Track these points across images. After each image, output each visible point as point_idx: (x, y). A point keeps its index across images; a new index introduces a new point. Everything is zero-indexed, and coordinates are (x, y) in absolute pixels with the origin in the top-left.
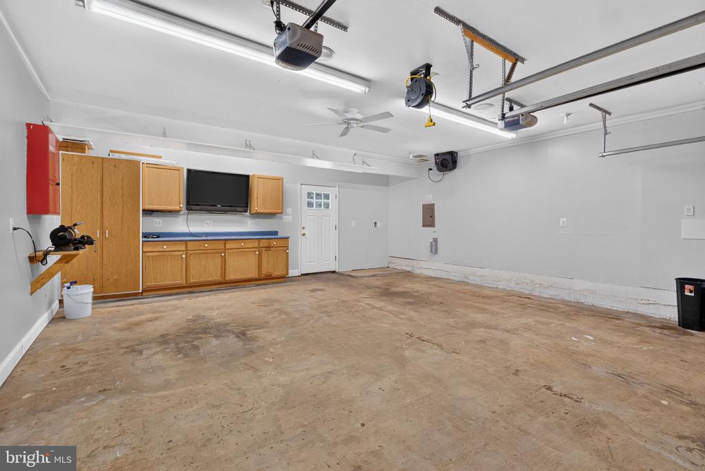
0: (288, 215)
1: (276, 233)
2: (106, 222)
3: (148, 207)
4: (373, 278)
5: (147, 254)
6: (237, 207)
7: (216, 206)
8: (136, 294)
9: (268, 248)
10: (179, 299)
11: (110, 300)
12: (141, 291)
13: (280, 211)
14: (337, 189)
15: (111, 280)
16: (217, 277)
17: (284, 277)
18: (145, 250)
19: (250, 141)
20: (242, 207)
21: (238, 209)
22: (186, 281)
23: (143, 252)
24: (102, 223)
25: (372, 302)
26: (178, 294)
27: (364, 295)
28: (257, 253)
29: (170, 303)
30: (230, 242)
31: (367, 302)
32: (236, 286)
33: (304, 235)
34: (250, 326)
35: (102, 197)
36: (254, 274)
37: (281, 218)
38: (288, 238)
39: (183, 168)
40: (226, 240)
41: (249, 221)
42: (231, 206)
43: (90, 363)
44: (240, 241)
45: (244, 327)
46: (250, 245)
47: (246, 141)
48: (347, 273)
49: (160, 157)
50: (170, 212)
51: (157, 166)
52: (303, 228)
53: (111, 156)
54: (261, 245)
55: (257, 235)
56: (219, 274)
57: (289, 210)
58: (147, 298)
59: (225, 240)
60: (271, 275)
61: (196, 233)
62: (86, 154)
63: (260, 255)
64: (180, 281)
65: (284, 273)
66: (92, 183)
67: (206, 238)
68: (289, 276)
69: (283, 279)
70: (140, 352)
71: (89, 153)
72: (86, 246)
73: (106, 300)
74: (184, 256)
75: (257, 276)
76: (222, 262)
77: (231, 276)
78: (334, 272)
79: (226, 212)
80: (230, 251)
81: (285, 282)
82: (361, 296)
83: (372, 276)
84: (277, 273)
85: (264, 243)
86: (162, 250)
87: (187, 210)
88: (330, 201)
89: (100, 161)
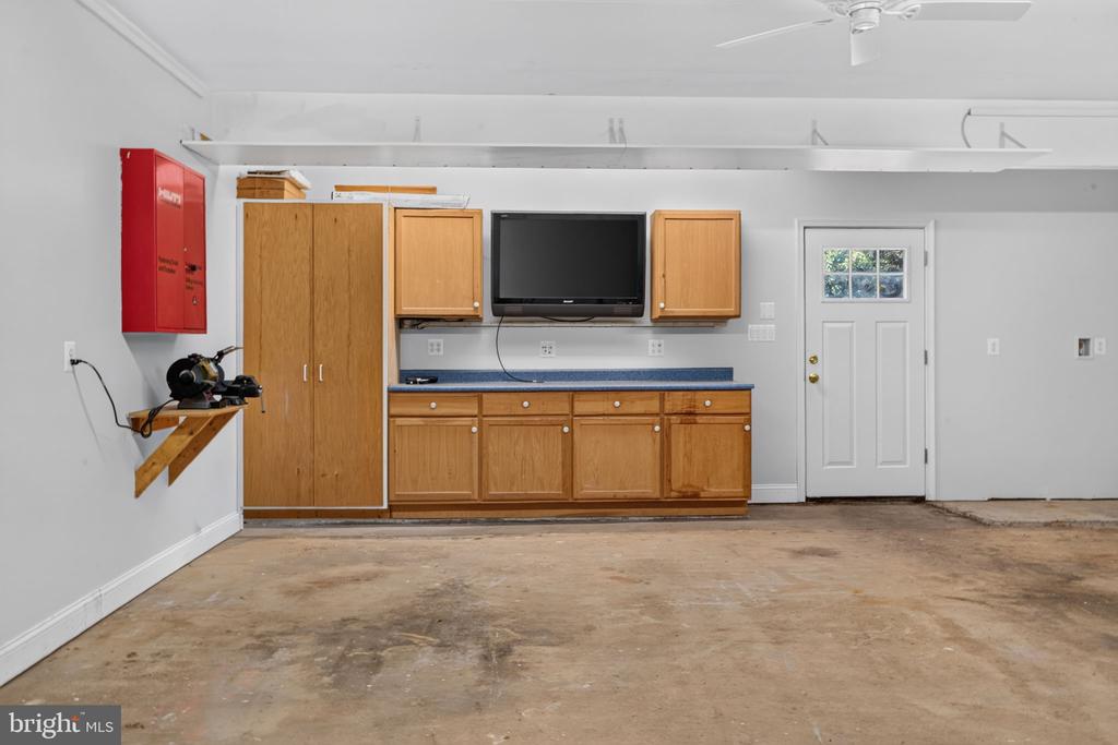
0: (765, 321)
1: (727, 373)
2: (319, 348)
3: (407, 310)
4: (1044, 532)
5: (399, 421)
6: (615, 302)
7: (561, 301)
8: (379, 514)
9: (690, 415)
10: (454, 536)
11: (330, 521)
12: (385, 506)
13: (731, 310)
14: (930, 232)
15: (328, 477)
16: (553, 490)
17: (741, 504)
18: (393, 412)
19: (621, 122)
20: (627, 301)
21: (617, 308)
22: (480, 494)
23: (390, 416)
24: (312, 349)
25: (963, 616)
26: (464, 522)
27: (960, 589)
28: (657, 428)
29: (435, 542)
30: (584, 396)
31: (947, 614)
32: (605, 515)
33: (814, 380)
34: (541, 632)
35: (312, 292)
36: (649, 488)
37: (745, 331)
38: (749, 389)
39: (480, 212)
40: (575, 391)
41: (651, 341)
42: (600, 301)
43: (174, 658)
44: (612, 395)
45: (523, 633)
46: (639, 406)
47: (611, 121)
48: (962, 508)
49: (433, 190)
50: (461, 319)
51: (424, 213)
52: (814, 360)
53: (336, 200)
54: (668, 408)
55: (661, 379)
56: (558, 480)
57: (767, 308)
58: (400, 524)
59: (573, 390)
60: (696, 495)
61: (517, 373)
62: (284, 201)
63: (666, 435)
64: (467, 491)
65: (739, 490)
66: (295, 261)
67: (542, 386)
68: (754, 500)
69: (736, 507)
70: (271, 651)
71: (289, 197)
72: (246, 399)
73: (323, 521)
74: (474, 429)
75: (657, 495)
76: (564, 451)
77: (587, 489)
78: (920, 500)
79: (588, 317)
80: (585, 421)
81: (743, 517)
82: (947, 590)
83: (1047, 525)
84: (712, 491)
85: (676, 403)
86: (425, 411)
87: (495, 315)
88: (904, 275)
89: (308, 211)
